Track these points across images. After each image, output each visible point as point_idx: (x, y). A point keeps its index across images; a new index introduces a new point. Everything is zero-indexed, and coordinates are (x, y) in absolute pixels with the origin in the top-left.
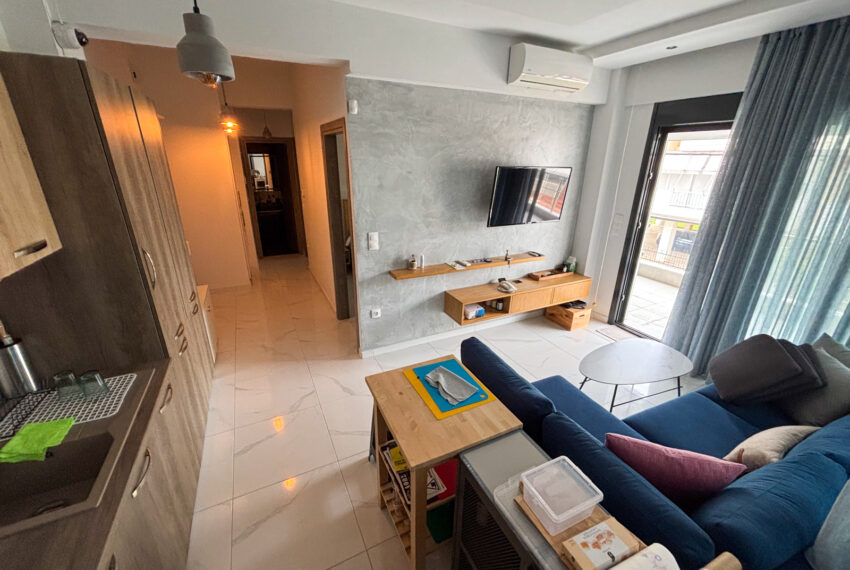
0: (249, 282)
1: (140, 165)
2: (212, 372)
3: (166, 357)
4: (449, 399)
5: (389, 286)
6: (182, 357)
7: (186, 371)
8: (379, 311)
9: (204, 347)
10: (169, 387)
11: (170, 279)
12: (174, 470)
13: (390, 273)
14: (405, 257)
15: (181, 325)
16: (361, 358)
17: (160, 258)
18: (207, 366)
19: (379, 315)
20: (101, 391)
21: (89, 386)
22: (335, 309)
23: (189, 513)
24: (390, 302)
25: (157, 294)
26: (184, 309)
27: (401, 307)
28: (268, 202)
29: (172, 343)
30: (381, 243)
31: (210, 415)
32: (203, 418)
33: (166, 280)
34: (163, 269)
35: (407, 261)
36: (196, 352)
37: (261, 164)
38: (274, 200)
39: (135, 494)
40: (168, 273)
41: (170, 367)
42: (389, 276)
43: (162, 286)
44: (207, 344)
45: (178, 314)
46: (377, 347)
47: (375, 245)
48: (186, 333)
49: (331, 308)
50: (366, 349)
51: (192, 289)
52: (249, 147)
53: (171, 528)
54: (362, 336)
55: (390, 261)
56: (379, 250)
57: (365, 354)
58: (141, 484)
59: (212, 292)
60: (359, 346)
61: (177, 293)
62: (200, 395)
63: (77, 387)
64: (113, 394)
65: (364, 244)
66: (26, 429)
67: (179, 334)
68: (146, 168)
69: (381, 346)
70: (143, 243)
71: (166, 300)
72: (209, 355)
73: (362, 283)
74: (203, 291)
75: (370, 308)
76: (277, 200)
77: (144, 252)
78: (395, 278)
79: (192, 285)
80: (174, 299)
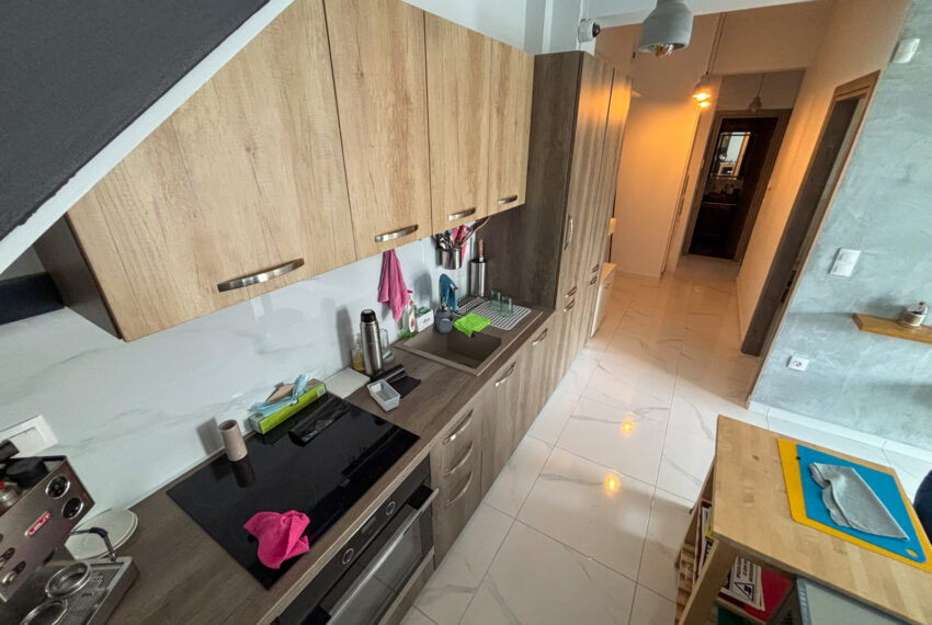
0: (658, 275)
1: (596, 141)
2: (586, 342)
3: (553, 308)
4: (833, 512)
5: (843, 334)
6: (565, 314)
7: (564, 326)
8: (805, 362)
9: (588, 315)
10: (546, 330)
11: (582, 246)
12: (526, 392)
13: (854, 317)
14: (902, 302)
15: (575, 288)
16: (746, 407)
17: (581, 225)
18: (584, 333)
19: (803, 368)
20: (508, 312)
21: (504, 305)
22: (743, 338)
23: (523, 430)
24: (832, 358)
25: (566, 254)
26: (583, 276)
27: (851, 372)
28: (723, 192)
29: (562, 298)
30: (858, 268)
31: (568, 374)
32: (562, 371)
33: (578, 246)
34: (579, 235)
35: (904, 309)
36: (579, 316)
37: (736, 145)
38: (731, 191)
39: (497, 384)
40: (582, 240)
41: (552, 316)
42: (851, 320)
43: (572, 251)
44: (592, 315)
45: (576, 278)
46: (780, 407)
47: (846, 268)
48: (576, 295)
49: (740, 335)
50: (759, 400)
51: (599, 262)
52: (725, 124)
53: (509, 427)
54: (760, 383)
55: (864, 300)
56: (850, 279)
57: (753, 405)
58: (503, 381)
59: (617, 274)
60: (750, 393)
61: (583, 258)
62: (567, 353)
63: (498, 303)
64: (514, 316)
65: (824, 262)
66: (470, 315)
67: (571, 294)
68: (600, 145)
69: (784, 409)
70: (572, 209)
71: (571, 261)
72: (589, 326)
73: (793, 315)
74: (609, 268)
75: (791, 352)
76: (736, 191)
77: (569, 217)
78: (860, 328)
79: (599, 258)
80: (579, 264)
